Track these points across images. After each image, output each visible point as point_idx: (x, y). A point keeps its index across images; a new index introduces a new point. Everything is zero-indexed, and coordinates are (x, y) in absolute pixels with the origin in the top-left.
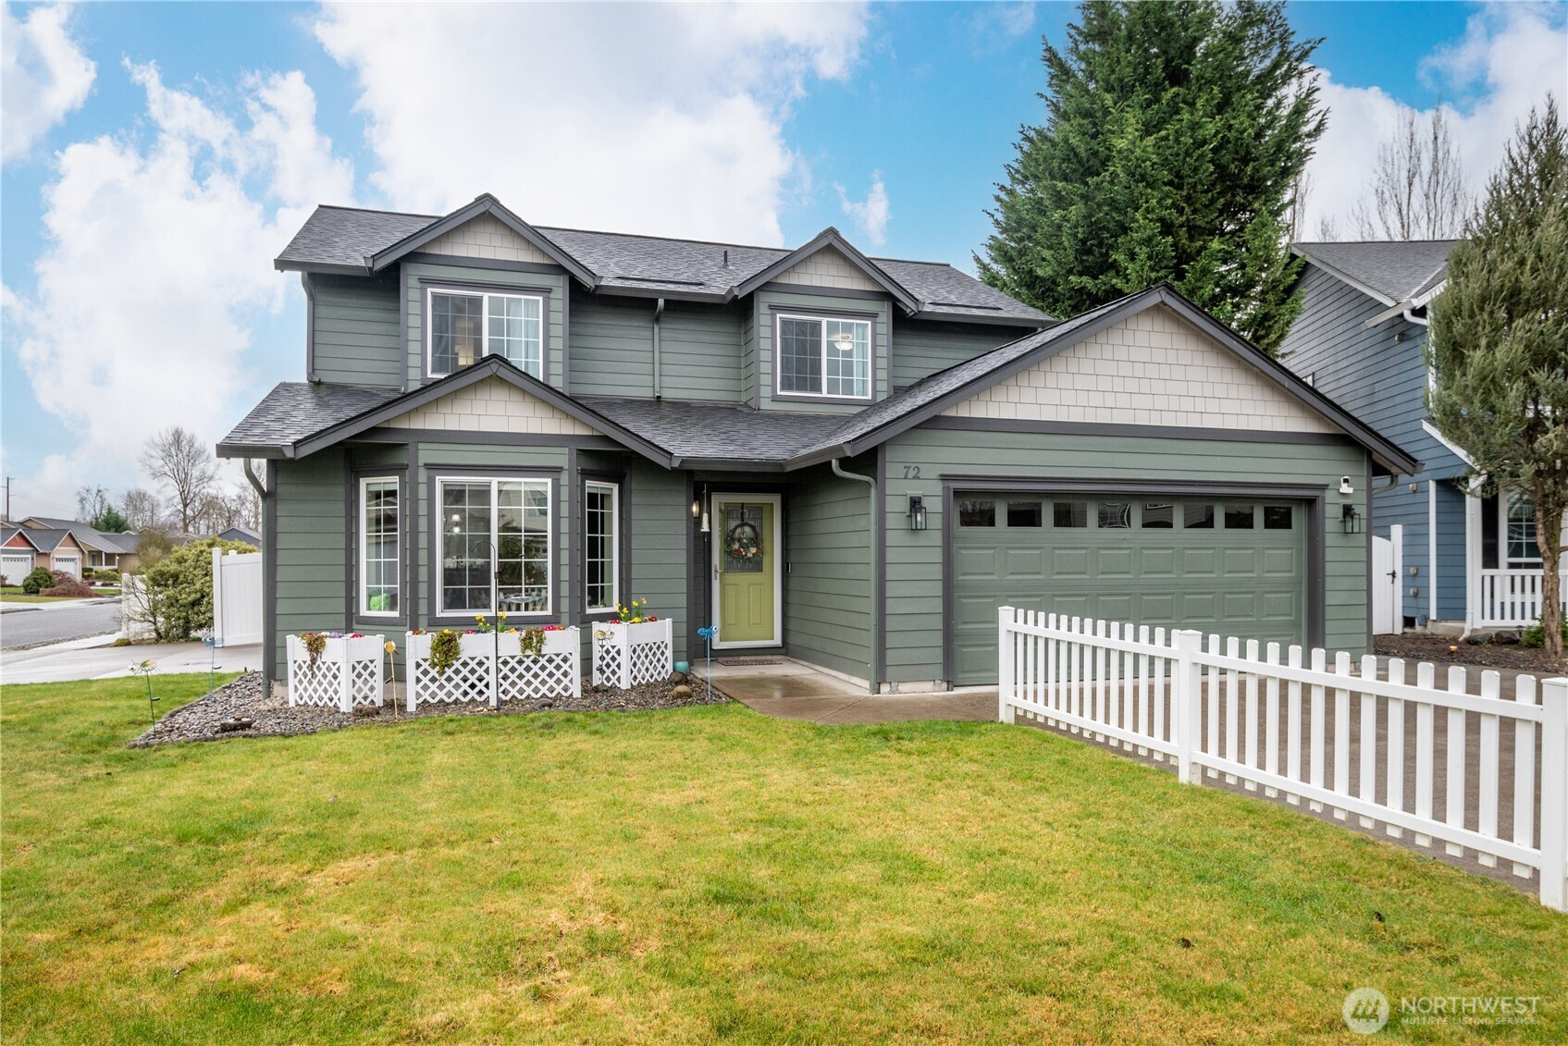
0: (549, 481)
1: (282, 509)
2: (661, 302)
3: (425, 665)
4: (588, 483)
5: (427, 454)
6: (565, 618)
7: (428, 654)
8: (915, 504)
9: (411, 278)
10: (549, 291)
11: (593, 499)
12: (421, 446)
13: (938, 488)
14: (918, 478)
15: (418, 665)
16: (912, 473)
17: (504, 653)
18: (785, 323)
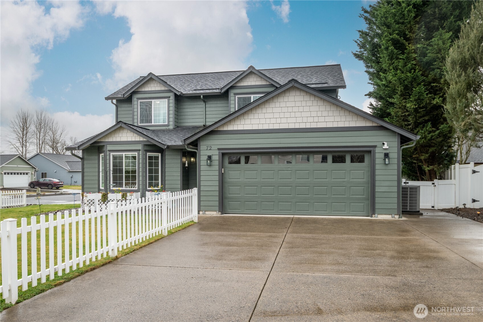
0: (137, 153)
1: (85, 162)
2: (202, 96)
3: (100, 201)
4: (148, 154)
5: (109, 147)
6: (141, 190)
7: (101, 198)
8: (210, 158)
9: (135, 98)
10: (170, 97)
11: (150, 158)
12: (108, 146)
13: (217, 152)
14: (211, 150)
15: (99, 201)
16: (209, 148)
17: (118, 199)
18: (239, 98)
